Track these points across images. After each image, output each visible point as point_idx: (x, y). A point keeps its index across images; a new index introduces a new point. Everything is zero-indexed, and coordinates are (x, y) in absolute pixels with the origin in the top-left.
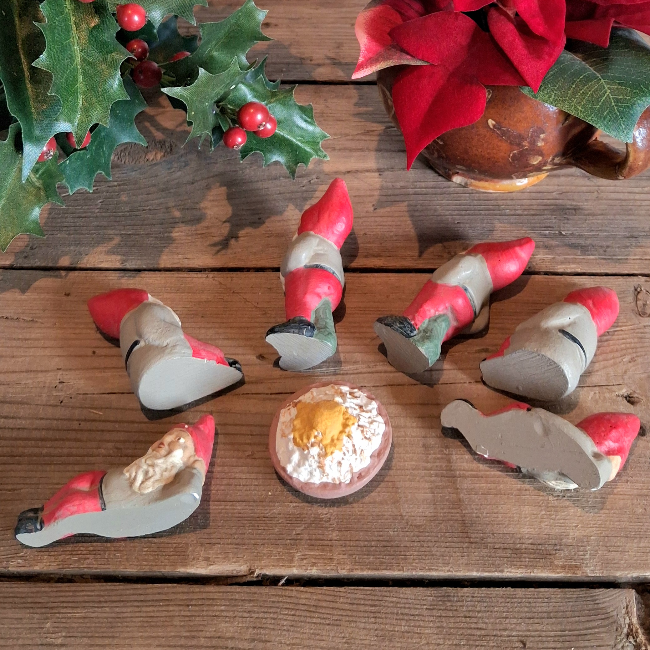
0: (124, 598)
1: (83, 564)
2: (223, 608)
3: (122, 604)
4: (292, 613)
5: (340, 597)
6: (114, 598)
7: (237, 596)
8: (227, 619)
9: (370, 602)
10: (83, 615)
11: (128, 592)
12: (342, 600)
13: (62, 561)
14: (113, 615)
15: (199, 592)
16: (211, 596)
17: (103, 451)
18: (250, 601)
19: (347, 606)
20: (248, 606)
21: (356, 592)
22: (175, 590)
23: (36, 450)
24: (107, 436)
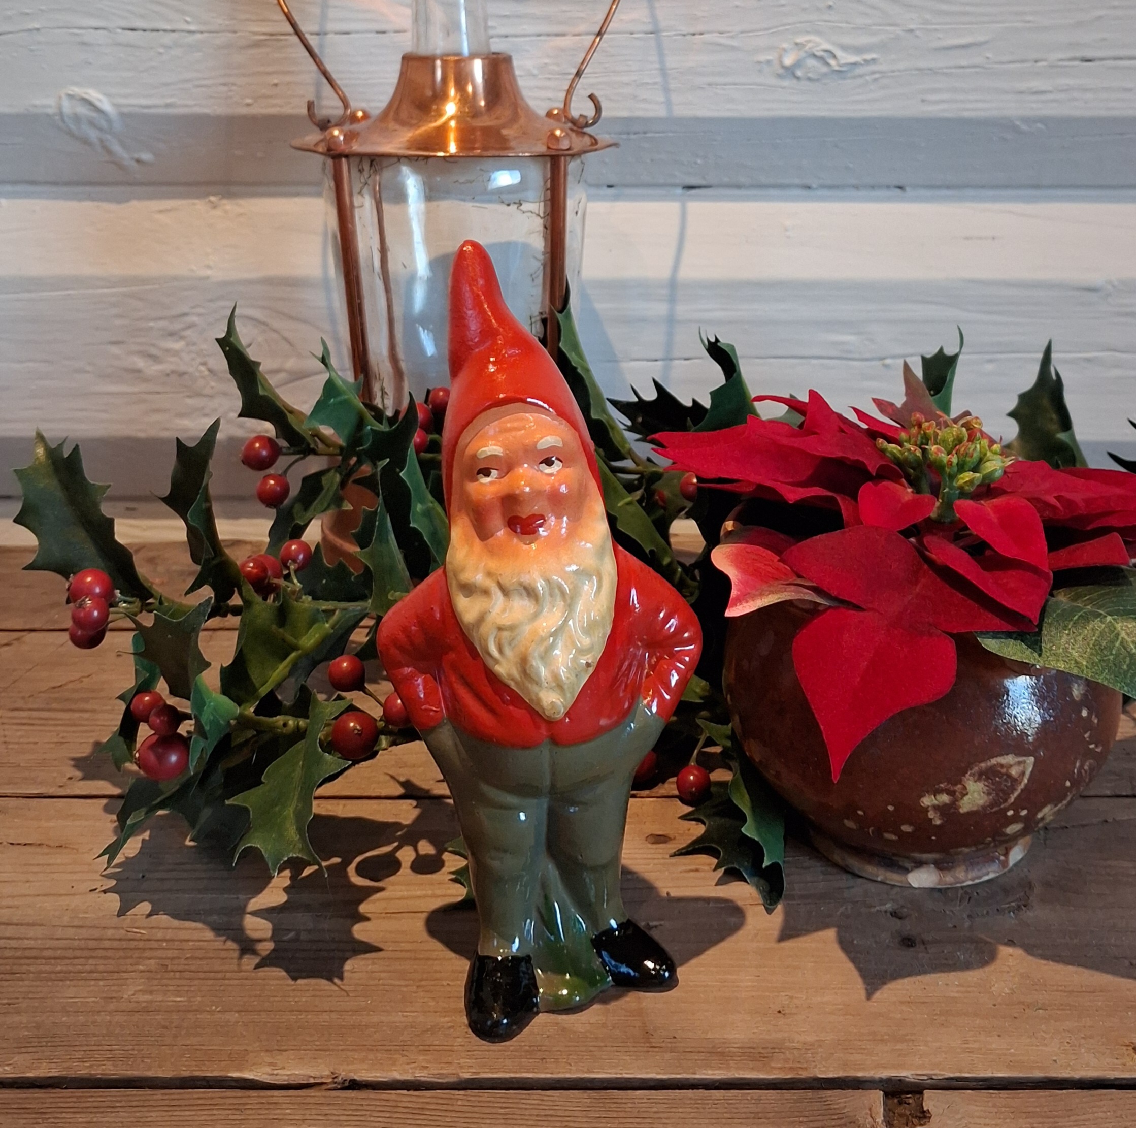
0: (151, 1103)
1: (96, 1070)
2: (288, 1111)
3: (146, 1109)
4: (388, 1115)
5: (458, 1099)
6: (134, 1104)
7: (312, 1100)
8: (293, 1122)
9: (500, 1105)
10: (88, 1120)
11: (155, 1097)
12: (460, 1103)
13: (68, 1068)
14: (132, 1119)
15: (258, 1097)
16: (274, 1100)
17: (141, 968)
18: (329, 1104)
19: (465, 1109)
20: (326, 1109)
21: (481, 1094)
22: (223, 1095)
23: (47, 968)
24: (147, 954)
